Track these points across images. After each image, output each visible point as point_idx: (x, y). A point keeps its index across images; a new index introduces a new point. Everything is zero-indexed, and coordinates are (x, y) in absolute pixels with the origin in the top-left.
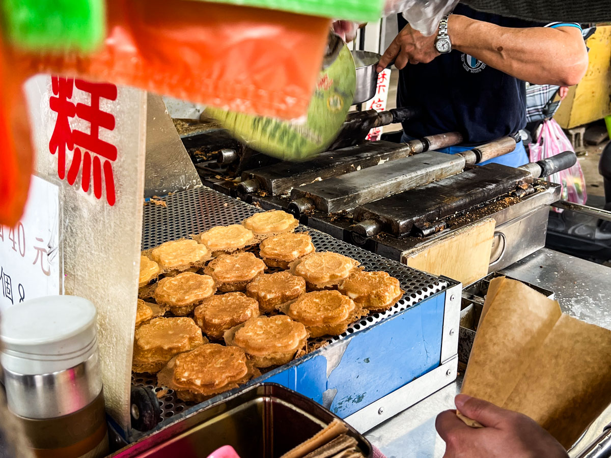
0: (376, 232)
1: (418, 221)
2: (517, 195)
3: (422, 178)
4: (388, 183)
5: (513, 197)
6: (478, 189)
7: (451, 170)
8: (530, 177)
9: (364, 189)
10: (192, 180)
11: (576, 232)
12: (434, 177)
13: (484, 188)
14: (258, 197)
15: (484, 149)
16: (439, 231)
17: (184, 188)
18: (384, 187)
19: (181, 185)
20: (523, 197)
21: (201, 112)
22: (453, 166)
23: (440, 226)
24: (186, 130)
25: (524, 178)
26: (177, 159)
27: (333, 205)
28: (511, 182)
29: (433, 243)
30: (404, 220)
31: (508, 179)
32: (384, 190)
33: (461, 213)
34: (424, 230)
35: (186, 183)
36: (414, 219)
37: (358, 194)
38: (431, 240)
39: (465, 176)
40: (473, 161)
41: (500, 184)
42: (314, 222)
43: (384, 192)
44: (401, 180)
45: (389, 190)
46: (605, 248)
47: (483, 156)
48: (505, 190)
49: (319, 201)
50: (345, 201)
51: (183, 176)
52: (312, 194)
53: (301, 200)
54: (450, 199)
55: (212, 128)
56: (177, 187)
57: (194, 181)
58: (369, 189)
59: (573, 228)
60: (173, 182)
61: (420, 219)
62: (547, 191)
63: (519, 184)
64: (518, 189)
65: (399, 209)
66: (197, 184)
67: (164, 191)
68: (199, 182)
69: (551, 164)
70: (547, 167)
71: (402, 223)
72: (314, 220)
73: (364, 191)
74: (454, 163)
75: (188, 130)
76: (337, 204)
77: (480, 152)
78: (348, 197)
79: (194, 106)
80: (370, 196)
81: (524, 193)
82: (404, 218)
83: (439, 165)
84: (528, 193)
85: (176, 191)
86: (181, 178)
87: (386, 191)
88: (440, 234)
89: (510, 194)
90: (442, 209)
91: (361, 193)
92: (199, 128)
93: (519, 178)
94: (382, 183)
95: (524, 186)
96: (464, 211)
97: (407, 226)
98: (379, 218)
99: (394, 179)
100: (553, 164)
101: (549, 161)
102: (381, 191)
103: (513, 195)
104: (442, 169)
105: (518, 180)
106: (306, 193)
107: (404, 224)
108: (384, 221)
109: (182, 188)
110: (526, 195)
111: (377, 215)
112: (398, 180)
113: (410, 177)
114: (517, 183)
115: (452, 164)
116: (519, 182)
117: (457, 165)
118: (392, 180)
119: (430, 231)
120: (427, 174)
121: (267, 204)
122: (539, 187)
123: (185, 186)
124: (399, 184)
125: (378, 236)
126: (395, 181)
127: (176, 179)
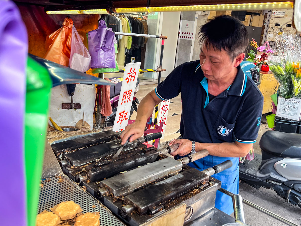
0: (131, 211)
1: (151, 206)
2: (200, 188)
3: (161, 174)
4: (144, 179)
5: (198, 189)
6: (182, 186)
7: (175, 169)
8: (208, 178)
9: (132, 183)
10: (58, 171)
11: (249, 172)
12: (167, 173)
13: (185, 185)
14: (86, 183)
15: (193, 156)
16: (160, 211)
17: (54, 175)
18: (142, 181)
19: (53, 174)
20: (203, 189)
21: (76, 123)
22: (177, 167)
23: (160, 208)
24: (65, 137)
25: (204, 178)
26: (52, 163)
27: (117, 192)
28: (198, 181)
29: (154, 220)
30: (144, 207)
31: (197, 180)
32: (142, 182)
33: (173, 199)
34: (152, 211)
35: (55, 173)
36: (149, 205)
37: (129, 186)
38: (155, 217)
39: (179, 177)
40: (188, 162)
41: (192, 183)
42: (106, 201)
43: (142, 183)
44: (151, 176)
45: (145, 182)
46: (261, 181)
47: (192, 160)
48: (195, 185)
49: (110, 190)
50: (122, 190)
51: (54, 170)
52: (108, 186)
53: (103, 189)
54: (168, 193)
55: (78, 135)
56: (51, 175)
57: (59, 172)
58: (135, 183)
59: (248, 170)
60: (49, 173)
61: (152, 205)
62: (214, 185)
63: (202, 182)
64: (201, 184)
65: (144, 199)
66: (60, 173)
67: (44, 177)
68: (61, 172)
69: (220, 168)
70: (218, 169)
71: (142, 208)
72: (107, 200)
73: (132, 184)
74: (177, 166)
75: (66, 136)
76: (118, 192)
77: (191, 157)
78: (124, 188)
79: (73, 121)
80: (135, 185)
81: (203, 187)
82: (144, 205)
83: (170, 168)
84: (205, 187)
85: (50, 177)
86: (53, 171)
87: (143, 182)
88: (160, 213)
89: (197, 187)
90: (163, 199)
91: (131, 185)
92: (71, 135)
93: (202, 179)
94: (142, 179)
95: (204, 183)
96: (174, 197)
97: (145, 209)
98: (133, 204)
99: (147, 176)
100: (221, 168)
101: (219, 167)
102: (141, 183)
103: (198, 188)
104: (171, 169)
105: (201, 180)
106: (106, 185)
107: (143, 209)
108: (135, 206)
109: (53, 175)
110: (204, 188)
111: (133, 203)
112: (149, 177)
113: (155, 175)
114: (201, 181)
115: (176, 167)
116: (202, 181)
117: (179, 167)
118: (146, 177)
119: (156, 211)
120: (164, 173)
121: (89, 187)
122: (211, 183)
123: (54, 174)
124: (150, 179)
125: (132, 213)
126: (148, 178)
127: (50, 171)
